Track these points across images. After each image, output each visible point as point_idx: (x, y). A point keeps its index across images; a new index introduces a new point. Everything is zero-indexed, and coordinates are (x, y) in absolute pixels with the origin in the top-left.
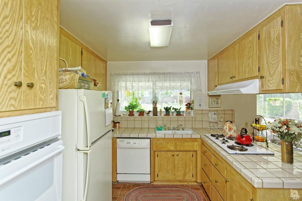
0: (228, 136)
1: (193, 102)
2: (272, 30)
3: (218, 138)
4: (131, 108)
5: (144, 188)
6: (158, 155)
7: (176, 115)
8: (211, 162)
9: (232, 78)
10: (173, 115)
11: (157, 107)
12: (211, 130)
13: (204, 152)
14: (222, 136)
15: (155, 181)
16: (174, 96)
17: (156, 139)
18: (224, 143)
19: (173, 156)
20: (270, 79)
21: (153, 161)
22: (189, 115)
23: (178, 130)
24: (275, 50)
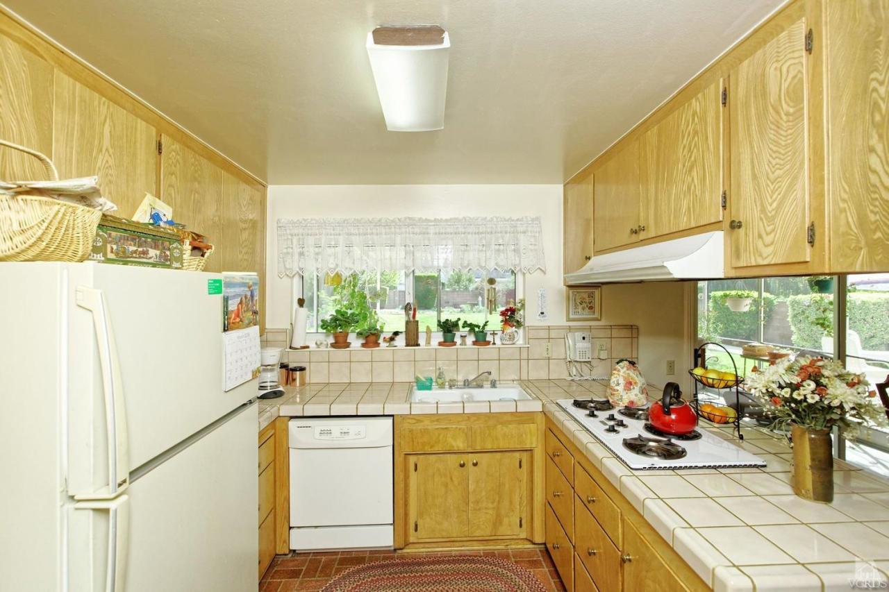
0: (622, 405)
1: (523, 305)
2: (772, 69)
3: (596, 413)
4: (340, 325)
5: (373, 567)
6: (416, 466)
7: (473, 342)
8: (573, 488)
9: (636, 232)
10: (463, 343)
11: (417, 322)
12: (575, 384)
13: (554, 456)
14: (607, 405)
15: (407, 544)
16: (477, 289)
17: (411, 417)
18: (612, 430)
19: (462, 466)
20: (765, 230)
21: (400, 486)
22: (511, 342)
23: (481, 386)
24: (782, 132)
